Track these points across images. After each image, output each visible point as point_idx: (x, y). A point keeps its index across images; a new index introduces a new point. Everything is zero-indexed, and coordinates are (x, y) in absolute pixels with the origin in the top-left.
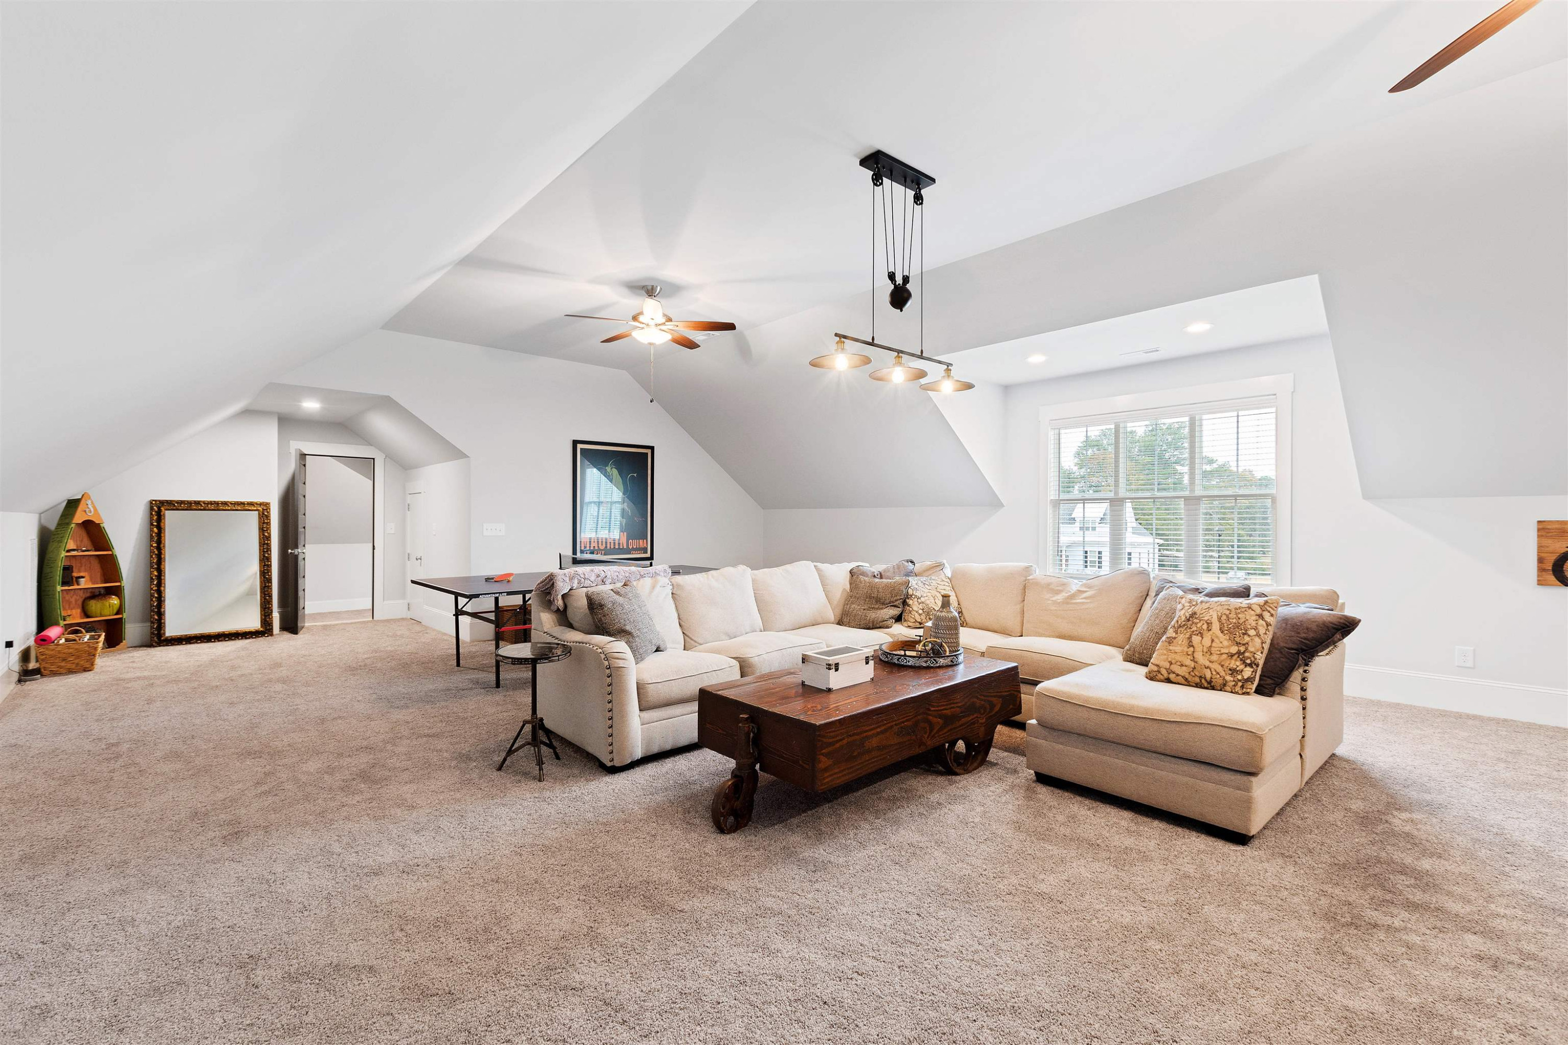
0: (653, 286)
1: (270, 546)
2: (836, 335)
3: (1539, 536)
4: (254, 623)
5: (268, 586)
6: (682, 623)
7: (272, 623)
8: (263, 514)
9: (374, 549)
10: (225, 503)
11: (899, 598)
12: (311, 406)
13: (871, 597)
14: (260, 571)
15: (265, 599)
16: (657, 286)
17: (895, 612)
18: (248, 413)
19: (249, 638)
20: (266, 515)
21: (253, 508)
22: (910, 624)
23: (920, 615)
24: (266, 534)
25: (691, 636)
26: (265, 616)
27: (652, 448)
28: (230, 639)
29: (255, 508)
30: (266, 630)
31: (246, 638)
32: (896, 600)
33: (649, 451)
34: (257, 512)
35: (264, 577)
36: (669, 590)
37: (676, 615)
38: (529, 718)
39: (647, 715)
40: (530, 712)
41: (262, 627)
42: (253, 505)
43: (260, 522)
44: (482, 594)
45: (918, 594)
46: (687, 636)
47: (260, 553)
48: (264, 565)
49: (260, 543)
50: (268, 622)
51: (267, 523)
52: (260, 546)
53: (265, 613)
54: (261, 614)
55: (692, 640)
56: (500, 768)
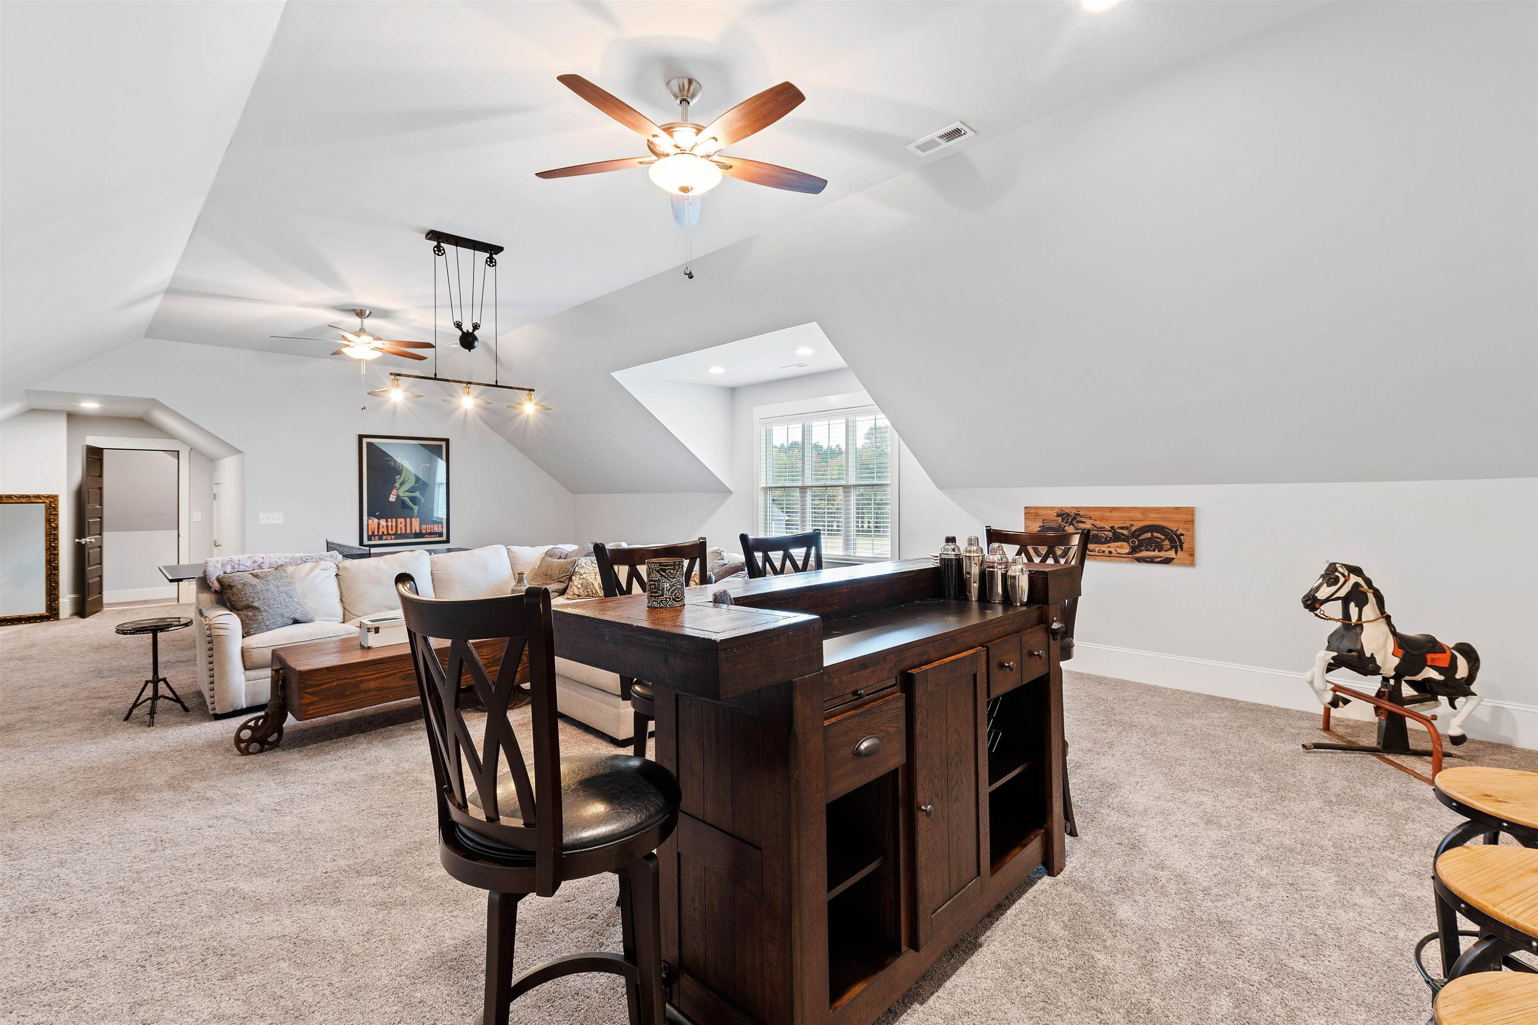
0: (362, 310)
1: (57, 536)
2: (391, 374)
3: (1026, 519)
4: (42, 610)
5: (55, 574)
6: (343, 599)
7: (58, 608)
8: (50, 506)
9: (179, 536)
10: (10, 497)
11: (564, 574)
12: (90, 406)
13: (546, 575)
14: (47, 559)
15: (51, 586)
16: (365, 310)
17: (561, 586)
18: (34, 412)
19: (33, 623)
20: (54, 507)
21: (39, 501)
22: (569, 597)
23: (578, 589)
24: (53, 525)
25: (350, 610)
26: (50, 602)
27: (447, 441)
28: (13, 624)
29: (42, 501)
30: (52, 613)
31: (30, 623)
32: (562, 577)
33: (444, 444)
34: (44, 504)
35: (51, 565)
36: (334, 571)
37: (337, 593)
38: (150, 678)
39: (248, 673)
40: (151, 674)
41: (47, 611)
42: (39, 497)
43: (46, 513)
44: (185, 579)
45: (582, 571)
46: (348, 611)
47: (46, 543)
48: (51, 554)
49: (46, 533)
50: (53, 607)
51: (54, 514)
52: (46, 536)
53: (50, 599)
54: (47, 600)
55: (351, 613)
56: (126, 719)
